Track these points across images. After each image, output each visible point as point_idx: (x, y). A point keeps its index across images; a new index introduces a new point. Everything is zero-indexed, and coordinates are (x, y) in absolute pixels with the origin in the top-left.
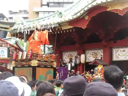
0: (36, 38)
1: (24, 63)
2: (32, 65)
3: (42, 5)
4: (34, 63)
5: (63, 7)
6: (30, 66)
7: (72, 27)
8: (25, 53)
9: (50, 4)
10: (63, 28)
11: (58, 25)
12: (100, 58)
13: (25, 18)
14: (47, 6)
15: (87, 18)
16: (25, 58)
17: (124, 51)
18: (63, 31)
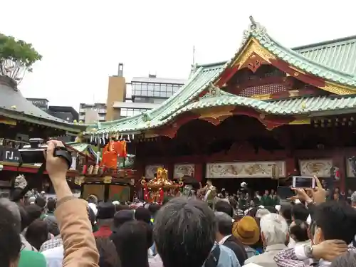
0: (112, 149)
1: (95, 179)
2: (105, 182)
3: (125, 99)
4: (108, 179)
5: (153, 102)
6: (102, 183)
7: (157, 135)
8: (97, 167)
9: (136, 99)
10: (147, 136)
11: (140, 133)
12: (190, 175)
13: (102, 114)
14: (131, 101)
15: (175, 126)
16: (96, 173)
17: (219, 167)
18: (147, 139)
